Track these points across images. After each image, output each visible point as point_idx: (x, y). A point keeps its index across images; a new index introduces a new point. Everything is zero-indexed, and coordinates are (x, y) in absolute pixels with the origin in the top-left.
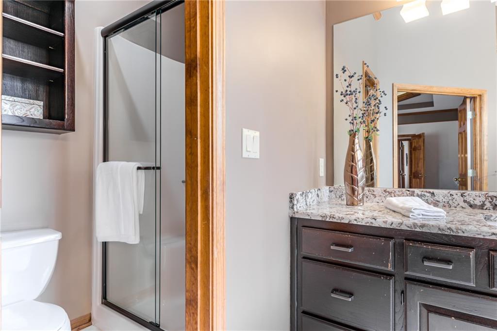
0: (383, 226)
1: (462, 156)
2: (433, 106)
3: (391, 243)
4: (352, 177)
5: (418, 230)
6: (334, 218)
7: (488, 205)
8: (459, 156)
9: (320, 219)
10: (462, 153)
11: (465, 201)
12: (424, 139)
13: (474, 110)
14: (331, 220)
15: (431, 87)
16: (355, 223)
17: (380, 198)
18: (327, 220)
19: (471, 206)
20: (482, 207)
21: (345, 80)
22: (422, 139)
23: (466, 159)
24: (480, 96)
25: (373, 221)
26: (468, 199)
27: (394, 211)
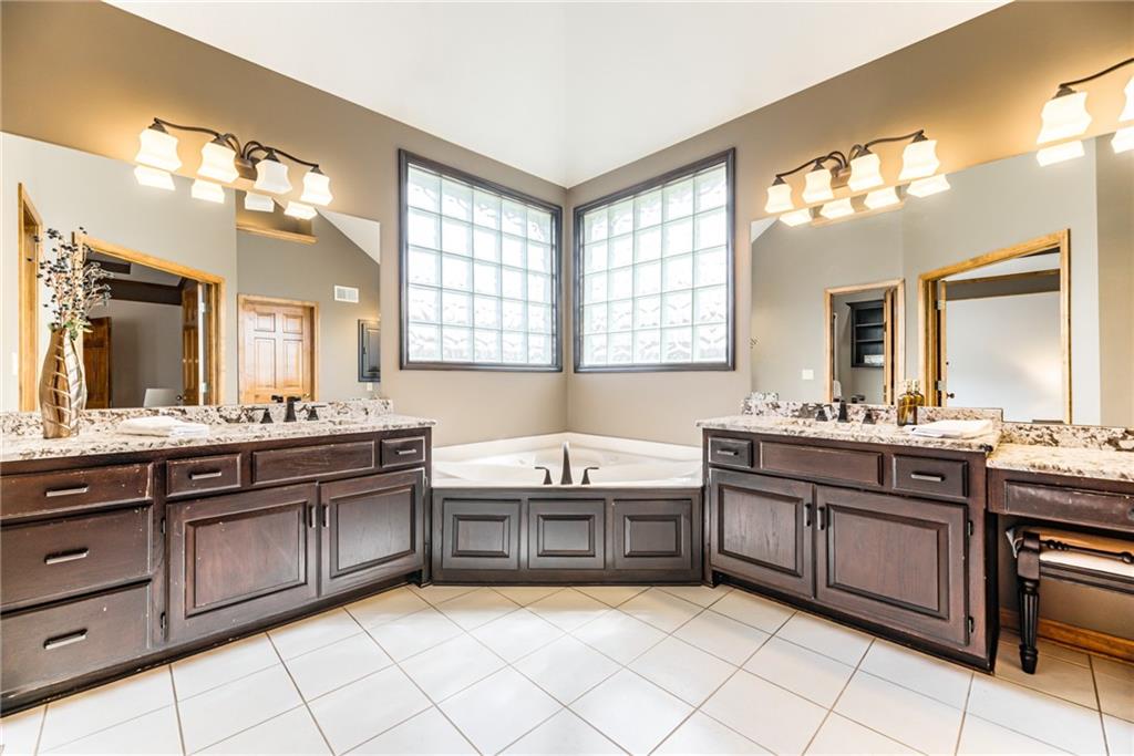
0: (138, 449)
1: (191, 361)
2: (128, 272)
3: (150, 467)
4: (56, 394)
5: (184, 446)
6: (51, 453)
7: (244, 418)
8: (185, 361)
9: (20, 458)
10: (189, 357)
11: (221, 416)
12: (110, 330)
13: (207, 301)
14: (44, 456)
15: (146, 256)
16: (93, 453)
17: (101, 424)
18: (37, 457)
19: (227, 421)
20: (238, 420)
21: (54, 250)
22: (106, 327)
23: (197, 366)
24: (217, 285)
25: (124, 446)
26: (223, 413)
27: (140, 435)
